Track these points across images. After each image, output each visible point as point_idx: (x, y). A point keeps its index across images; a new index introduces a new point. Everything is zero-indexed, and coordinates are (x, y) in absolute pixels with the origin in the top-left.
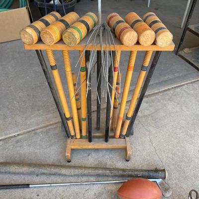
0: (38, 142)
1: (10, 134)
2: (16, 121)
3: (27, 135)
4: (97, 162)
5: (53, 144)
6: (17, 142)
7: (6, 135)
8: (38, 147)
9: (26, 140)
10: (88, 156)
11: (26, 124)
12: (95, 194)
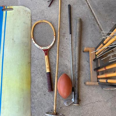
0: (94, 35)
1: (99, 20)
2: (107, 21)
3: (98, 28)
4: (84, 66)
5: (94, 42)
6: (94, 25)
7: (98, 19)
8: (91, 35)
9: (95, 28)
10: (87, 61)
11: (106, 27)
12: (66, 64)
